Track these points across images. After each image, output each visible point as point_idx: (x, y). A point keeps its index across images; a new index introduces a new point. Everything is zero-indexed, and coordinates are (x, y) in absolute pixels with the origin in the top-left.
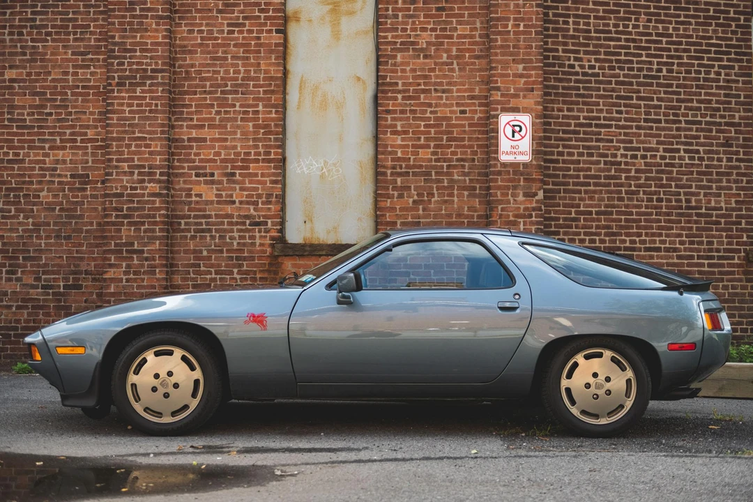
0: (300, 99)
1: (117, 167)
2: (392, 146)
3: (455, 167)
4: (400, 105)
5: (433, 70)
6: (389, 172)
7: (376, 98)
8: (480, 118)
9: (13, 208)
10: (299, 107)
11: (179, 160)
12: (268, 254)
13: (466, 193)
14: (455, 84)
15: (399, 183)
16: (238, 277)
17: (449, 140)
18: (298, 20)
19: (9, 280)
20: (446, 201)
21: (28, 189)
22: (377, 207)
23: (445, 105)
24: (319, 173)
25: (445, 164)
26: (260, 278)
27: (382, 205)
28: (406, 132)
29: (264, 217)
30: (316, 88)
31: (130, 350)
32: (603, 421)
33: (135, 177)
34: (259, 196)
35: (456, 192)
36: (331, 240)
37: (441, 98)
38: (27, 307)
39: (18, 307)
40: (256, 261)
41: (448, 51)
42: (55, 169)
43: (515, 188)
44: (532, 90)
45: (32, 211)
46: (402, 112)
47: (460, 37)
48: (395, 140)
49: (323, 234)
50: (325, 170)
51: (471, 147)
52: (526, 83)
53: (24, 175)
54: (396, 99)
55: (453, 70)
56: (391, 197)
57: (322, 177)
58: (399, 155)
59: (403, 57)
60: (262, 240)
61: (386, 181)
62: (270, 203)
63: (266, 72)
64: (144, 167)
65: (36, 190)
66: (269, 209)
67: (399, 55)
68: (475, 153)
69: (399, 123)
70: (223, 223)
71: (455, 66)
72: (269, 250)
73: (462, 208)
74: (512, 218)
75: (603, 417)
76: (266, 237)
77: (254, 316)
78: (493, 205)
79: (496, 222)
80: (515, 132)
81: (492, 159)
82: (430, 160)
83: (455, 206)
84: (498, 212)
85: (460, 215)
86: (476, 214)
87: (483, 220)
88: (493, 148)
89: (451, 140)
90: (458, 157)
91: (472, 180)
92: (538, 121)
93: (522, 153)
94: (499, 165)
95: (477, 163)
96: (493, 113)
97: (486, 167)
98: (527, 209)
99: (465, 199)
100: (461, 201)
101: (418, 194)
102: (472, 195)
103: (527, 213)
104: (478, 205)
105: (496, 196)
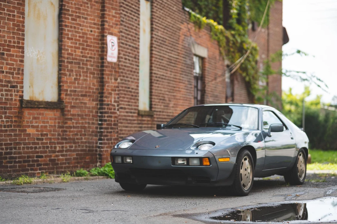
0: (29, 10)
2: (68, 46)
3: (88, 61)
4: (70, 23)
5: (82, 5)
6: (66, 60)
7: (59, 17)
8: (97, 36)
10: (28, 15)
12: (18, 106)
13: (92, 76)
14: (89, 15)
15: (69, 68)
16: (5, 120)
20: (85, 80)
22: (60, 81)
23: (86, 26)
24: (36, 58)
25: (85, 59)
26: (15, 121)
27: (62, 79)
28: (72, 39)
29: (16, 82)
30: (35, 5)
34: (14, 69)
35: (88, 75)
36: (41, 99)
37: (84, 22)
40: (13, 110)
43: (111, 75)
46: (71, 27)
48: (68, 43)
49: (37, 94)
50: (39, 56)
51: (93, 51)
52: (115, 21)
54: (69, 19)
55: (88, 7)
56: (65, 75)
57: (38, 59)
58: (70, 51)
60: (15, 97)
61: (65, 66)
62: (19, 74)
66: (19, 78)
68: (95, 54)
69: (70, 33)
71: (89, 5)
72: (18, 103)
73: (90, 84)
74: (110, 91)
76: (17, 95)
78: (105, 84)
79: (105, 92)
80: (112, 46)
81: (105, 59)
82: (80, 56)
83: (88, 82)
84: (106, 88)
85: (90, 88)
86: (95, 87)
87: (97, 91)
88: (105, 53)
89: (87, 46)
90: (89, 55)
91: (94, 69)
92: (119, 41)
93: (114, 57)
94: (107, 63)
95: (95, 60)
96: (105, 34)
97: (98, 62)
98: (115, 87)
99: (91, 79)
100: (90, 80)
101: (76, 75)
102: (94, 77)
103: (115, 89)
104: (95, 83)
105: (106, 79)
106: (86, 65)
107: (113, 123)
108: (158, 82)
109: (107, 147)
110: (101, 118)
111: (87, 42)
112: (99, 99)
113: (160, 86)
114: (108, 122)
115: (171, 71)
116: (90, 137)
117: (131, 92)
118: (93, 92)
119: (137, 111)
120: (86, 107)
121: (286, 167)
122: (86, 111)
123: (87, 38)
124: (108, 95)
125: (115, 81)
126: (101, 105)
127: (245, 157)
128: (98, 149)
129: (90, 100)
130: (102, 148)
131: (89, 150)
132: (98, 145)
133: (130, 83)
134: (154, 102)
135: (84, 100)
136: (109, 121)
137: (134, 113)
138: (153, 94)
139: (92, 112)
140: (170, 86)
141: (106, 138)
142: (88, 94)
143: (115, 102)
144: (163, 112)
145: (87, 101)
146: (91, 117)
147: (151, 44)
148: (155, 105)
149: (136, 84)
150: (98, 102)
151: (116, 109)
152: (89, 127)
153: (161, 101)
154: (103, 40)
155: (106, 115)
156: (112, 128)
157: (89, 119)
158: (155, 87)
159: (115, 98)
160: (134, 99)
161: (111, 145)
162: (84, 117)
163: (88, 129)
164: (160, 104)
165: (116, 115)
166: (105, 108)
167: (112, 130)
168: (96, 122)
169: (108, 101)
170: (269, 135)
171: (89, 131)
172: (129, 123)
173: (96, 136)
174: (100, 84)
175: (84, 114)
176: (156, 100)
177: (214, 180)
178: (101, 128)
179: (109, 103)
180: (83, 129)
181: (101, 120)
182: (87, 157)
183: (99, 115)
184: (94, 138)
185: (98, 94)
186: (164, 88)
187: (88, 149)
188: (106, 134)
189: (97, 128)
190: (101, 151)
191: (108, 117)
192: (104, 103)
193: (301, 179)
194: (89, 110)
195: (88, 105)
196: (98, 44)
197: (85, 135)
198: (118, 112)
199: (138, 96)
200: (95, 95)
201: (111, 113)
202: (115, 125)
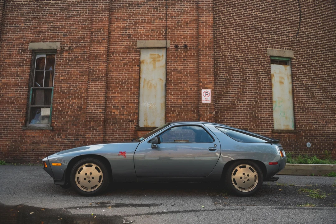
0: (144, 85)
1: (90, 104)
2: (171, 99)
3: (189, 105)
4: (173, 87)
5: (182, 77)
6: (169, 106)
7: (166, 85)
8: (196, 91)
9: (60, 116)
10: (143, 87)
11: (108, 103)
13: (192, 112)
14: (189, 81)
15: (172, 109)
16: (125, 137)
17: (187, 97)
18: (143, 63)
19: (58, 137)
20: (186, 115)
21: (65, 111)
22: (166, 116)
23: (186, 87)
24: (149, 106)
25: (186, 104)
27: (167, 116)
28: (174, 95)
29: (133, 119)
30: (148, 82)
31: (77, 165)
32: (247, 191)
33: (95, 107)
34: (132, 113)
35: (189, 112)
36: (152, 126)
37: (185, 85)
38: (63, 145)
39: (60, 146)
40: (130, 132)
41: (187, 71)
42: (73, 105)
43: (206, 111)
44: (211, 82)
45: (66, 117)
46: (173, 89)
47: (190, 67)
48: (171, 97)
49: (150, 124)
51: (193, 99)
52: (209, 81)
53: (64, 107)
54: (172, 85)
55: (188, 77)
56: (169, 113)
57: (150, 107)
58: (173, 101)
59: (174, 73)
60: (132, 126)
61: (169, 109)
62: (134, 115)
63: (134, 77)
64: (98, 104)
65: (67, 111)
66: (134, 117)
67: (172, 73)
68: (195, 101)
69: (172, 92)
70: (121, 121)
71: (189, 76)
72: (134, 129)
73: (191, 117)
74: (206, 120)
75: (247, 189)
77: (121, 152)
80: (206, 95)
81: (200, 102)
82: (182, 103)
83: (189, 116)
84: (201, 118)
85: (190, 119)
86: (195, 118)
88: (200, 99)
90: (190, 102)
91: (194, 108)
92: (213, 92)
93: (209, 101)
94: (202, 104)
95: (195, 104)
96: (200, 89)
97: (198, 105)
98: (210, 117)
100: (191, 115)
101: (178, 113)
102: (194, 113)
105: (201, 113)
108: (306, 112)
113: (309, 114)
117: (260, 119)
119: (270, 131)
123: (188, 93)
125: (211, 114)
133: (258, 114)
137: (266, 132)
140: (326, 114)
144: (316, 130)
149: (269, 115)
153: (312, 123)
154: (199, 92)
160: (266, 123)
186: (316, 115)
196: (196, 95)
199: (273, 122)
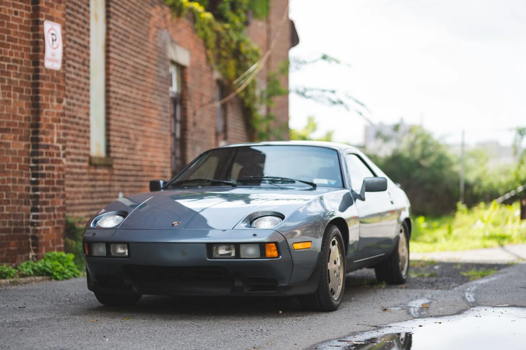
3: (12, 67)
8: (25, 22)
13: (18, 94)
17: (8, 39)
23: (6, 3)
25: (6, 64)
35: (12, 93)
43: (52, 93)
44: (60, 2)
51: (20, 49)
68: (22, 55)
73: (15, 109)
74: (50, 122)
78: (41, 109)
79: (42, 124)
80: (53, 40)
81: (40, 64)
83: (12, 107)
84: (43, 116)
85: (15, 116)
86: (23, 116)
87: (27, 122)
88: (41, 53)
89: (10, 39)
90: (13, 57)
91: (21, 82)
92: (64, 32)
93: (56, 61)
94: (44, 70)
95: (24, 66)
96: (41, 19)
97: (29, 70)
98: (58, 114)
99: (17, 100)
100: (15, 102)
102: (21, 97)
103: (58, 118)
104: (24, 108)
105: (42, 100)
106: (8, 74)
107: (56, 180)
108: (119, 107)
109: (47, 224)
110: (35, 172)
111: (8, 32)
112: (31, 136)
113: (122, 113)
114: (47, 179)
115: (138, 89)
116: (17, 207)
117: (77, 124)
118: (21, 125)
119: (87, 158)
120: (9, 152)
121: (383, 254)
122: (9, 158)
123: (9, 25)
124: (47, 130)
125: (59, 104)
126: (36, 146)
127: (334, 239)
128: (31, 228)
129: (15, 139)
130: (38, 224)
131: (15, 230)
132: (31, 220)
133: (76, 108)
134: (113, 141)
135: (5, 139)
136: (49, 175)
137: (84, 161)
138: (112, 127)
139: (19, 160)
140: (135, 114)
141: (44, 207)
142: (11, 128)
143: (59, 141)
144: (127, 159)
145: (11, 139)
146: (18, 169)
147: (108, 40)
148: (115, 147)
149: (86, 111)
150: (29, 142)
151: (61, 155)
152: (15, 188)
153: (124, 140)
154: (38, 29)
155: (44, 165)
156: (54, 189)
157: (14, 174)
158: (115, 115)
159: (58, 135)
160: (83, 137)
161: (53, 219)
162: (6, 169)
163: (12, 192)
164: (122, 145)
165: (61, 165)
166: (42, 154)
167: (55, 193)
168: (27, 179)
169: (47, 140)
170: (363, 198)
171: (15, 194)
172: (75, 180)
173: (27, 203)
174: (32, 109)
175: (5, 164)
176: (115, 139)
177: (284, 285)
178: (35, 190)
179: (49, 143)
180: (5, 191)
181: (34, 175)
182: (12, 243)
183: (32, 165)
184: (24, 207)
185: (29, 127)
186: (127, 117)
187: (12, 227)
188: (44, 199)
189: (28, 189)
190: (37, 231)
191: (47, 169)
192: (41, 143)
193: (404, 273)
194: (13, 156)
195: (11, 148)
196: (28, 36)
197: (8, 202)
198: (64, 160)
199: (89, 132)
200: (23, 129)
201: (53, 161)
202: (59, 182)
